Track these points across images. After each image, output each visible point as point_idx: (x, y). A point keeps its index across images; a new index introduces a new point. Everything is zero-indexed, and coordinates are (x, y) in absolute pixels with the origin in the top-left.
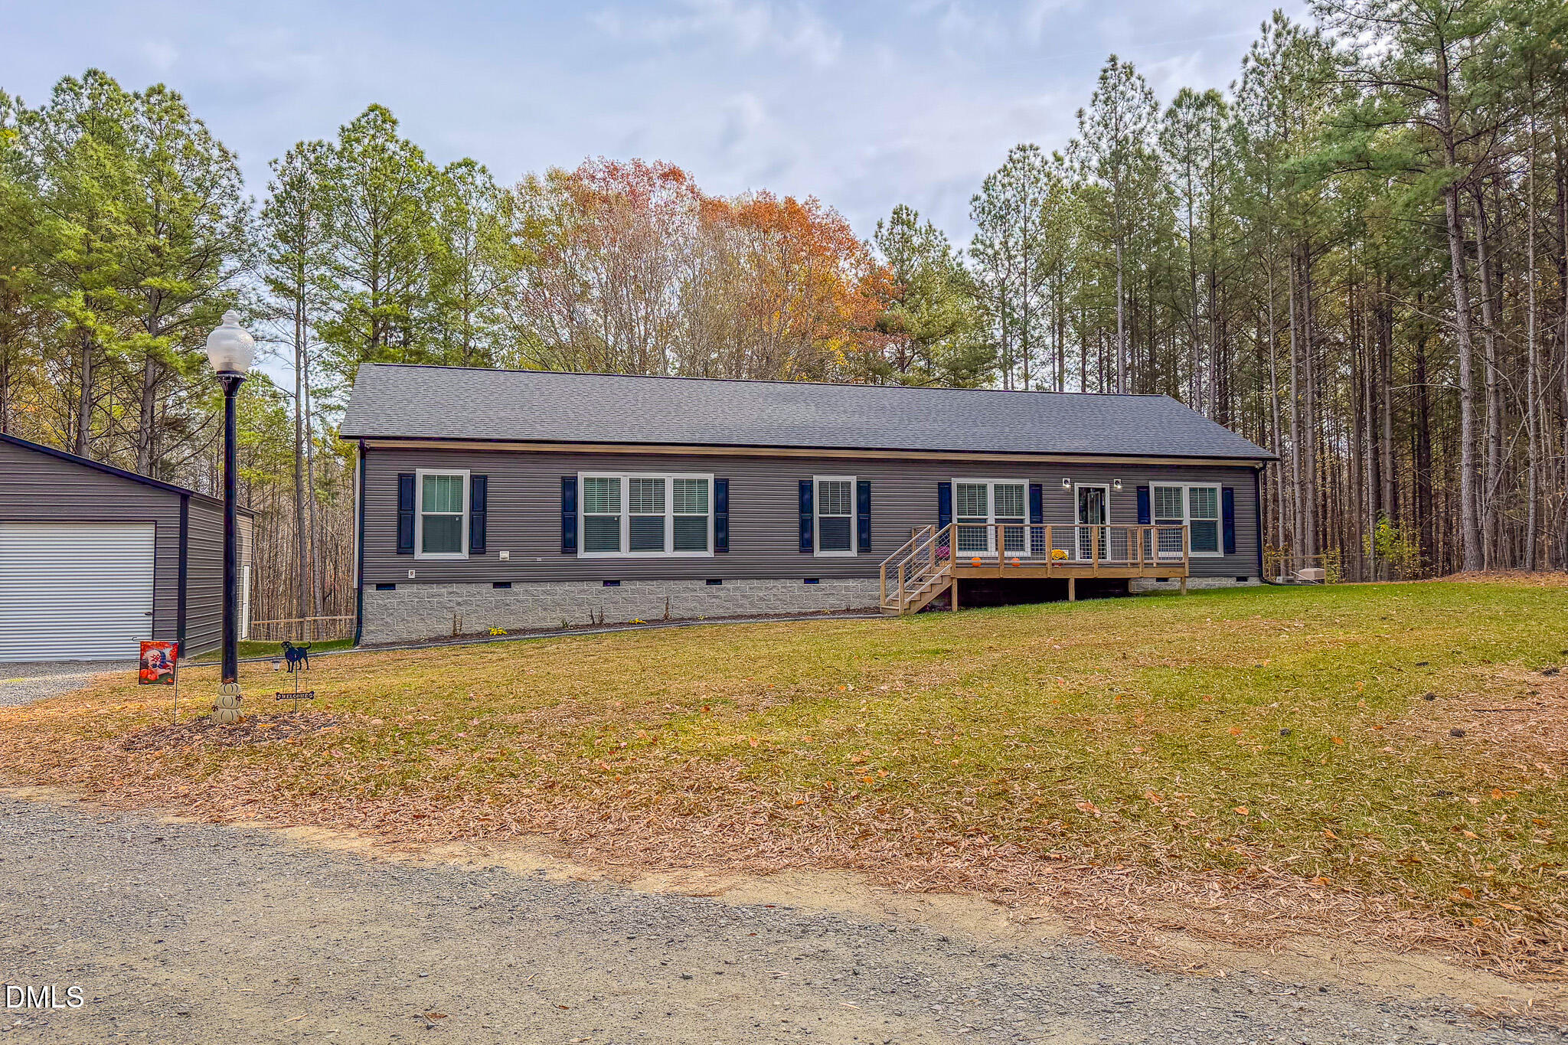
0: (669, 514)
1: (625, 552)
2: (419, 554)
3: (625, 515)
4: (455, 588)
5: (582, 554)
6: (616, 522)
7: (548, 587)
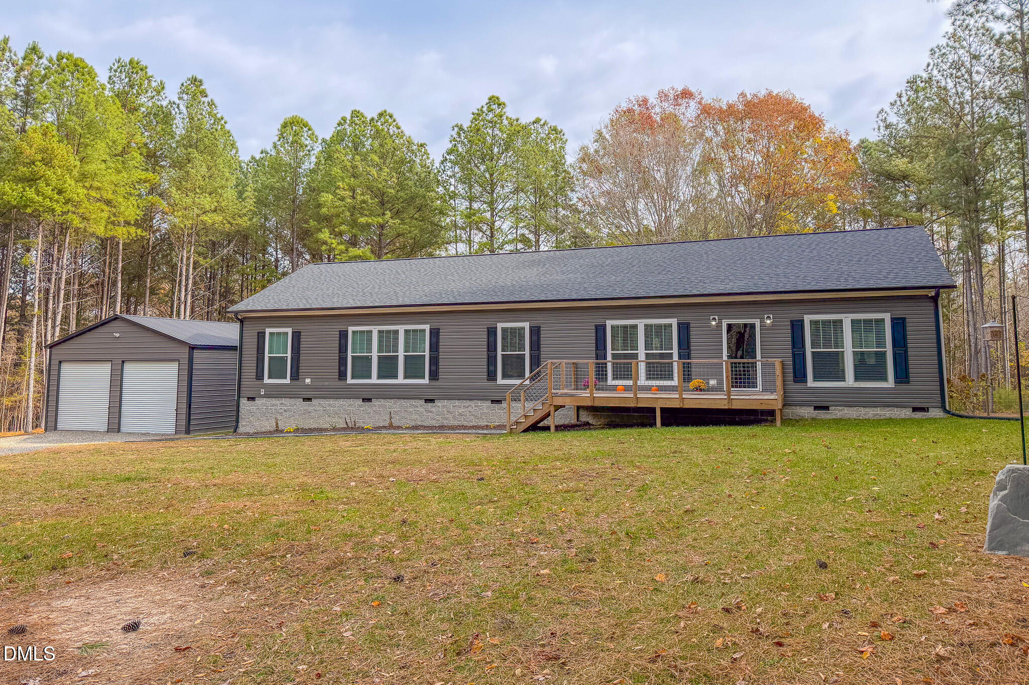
0: (401, 354)
1: (374, 380)
2: (267, 380)
3: (375, 354)
4: (284, 401)
5: (350, 381)
6: (369, 359)
7: (331, 402)
